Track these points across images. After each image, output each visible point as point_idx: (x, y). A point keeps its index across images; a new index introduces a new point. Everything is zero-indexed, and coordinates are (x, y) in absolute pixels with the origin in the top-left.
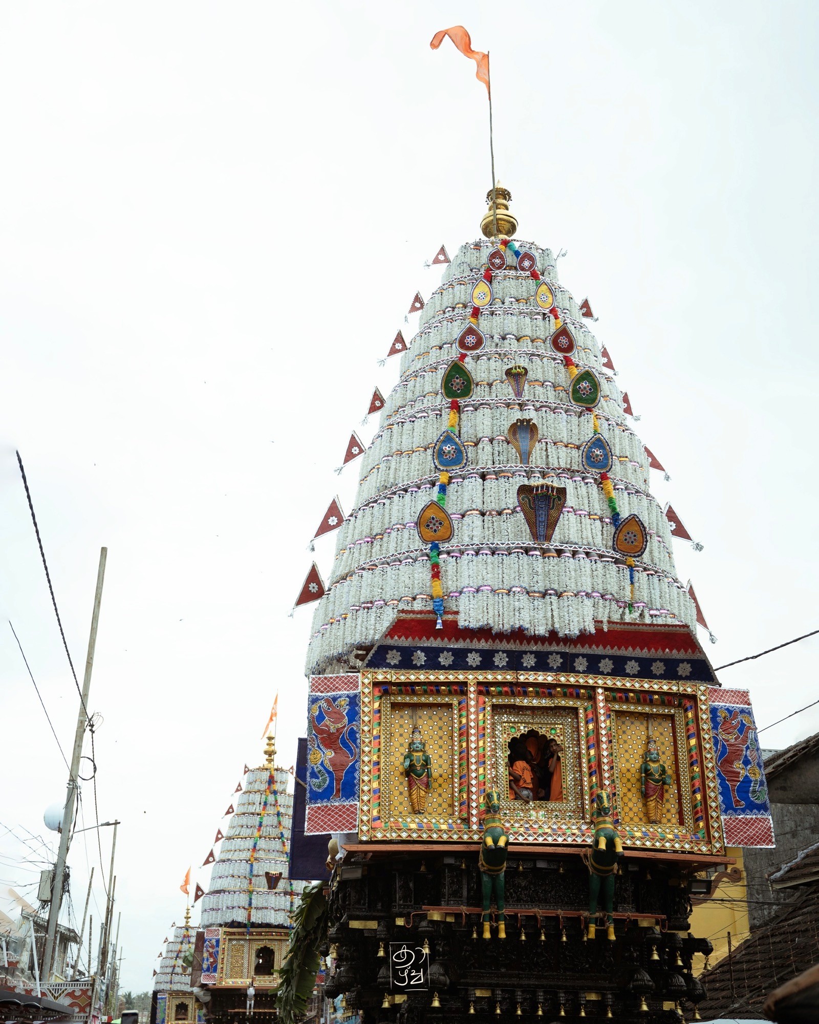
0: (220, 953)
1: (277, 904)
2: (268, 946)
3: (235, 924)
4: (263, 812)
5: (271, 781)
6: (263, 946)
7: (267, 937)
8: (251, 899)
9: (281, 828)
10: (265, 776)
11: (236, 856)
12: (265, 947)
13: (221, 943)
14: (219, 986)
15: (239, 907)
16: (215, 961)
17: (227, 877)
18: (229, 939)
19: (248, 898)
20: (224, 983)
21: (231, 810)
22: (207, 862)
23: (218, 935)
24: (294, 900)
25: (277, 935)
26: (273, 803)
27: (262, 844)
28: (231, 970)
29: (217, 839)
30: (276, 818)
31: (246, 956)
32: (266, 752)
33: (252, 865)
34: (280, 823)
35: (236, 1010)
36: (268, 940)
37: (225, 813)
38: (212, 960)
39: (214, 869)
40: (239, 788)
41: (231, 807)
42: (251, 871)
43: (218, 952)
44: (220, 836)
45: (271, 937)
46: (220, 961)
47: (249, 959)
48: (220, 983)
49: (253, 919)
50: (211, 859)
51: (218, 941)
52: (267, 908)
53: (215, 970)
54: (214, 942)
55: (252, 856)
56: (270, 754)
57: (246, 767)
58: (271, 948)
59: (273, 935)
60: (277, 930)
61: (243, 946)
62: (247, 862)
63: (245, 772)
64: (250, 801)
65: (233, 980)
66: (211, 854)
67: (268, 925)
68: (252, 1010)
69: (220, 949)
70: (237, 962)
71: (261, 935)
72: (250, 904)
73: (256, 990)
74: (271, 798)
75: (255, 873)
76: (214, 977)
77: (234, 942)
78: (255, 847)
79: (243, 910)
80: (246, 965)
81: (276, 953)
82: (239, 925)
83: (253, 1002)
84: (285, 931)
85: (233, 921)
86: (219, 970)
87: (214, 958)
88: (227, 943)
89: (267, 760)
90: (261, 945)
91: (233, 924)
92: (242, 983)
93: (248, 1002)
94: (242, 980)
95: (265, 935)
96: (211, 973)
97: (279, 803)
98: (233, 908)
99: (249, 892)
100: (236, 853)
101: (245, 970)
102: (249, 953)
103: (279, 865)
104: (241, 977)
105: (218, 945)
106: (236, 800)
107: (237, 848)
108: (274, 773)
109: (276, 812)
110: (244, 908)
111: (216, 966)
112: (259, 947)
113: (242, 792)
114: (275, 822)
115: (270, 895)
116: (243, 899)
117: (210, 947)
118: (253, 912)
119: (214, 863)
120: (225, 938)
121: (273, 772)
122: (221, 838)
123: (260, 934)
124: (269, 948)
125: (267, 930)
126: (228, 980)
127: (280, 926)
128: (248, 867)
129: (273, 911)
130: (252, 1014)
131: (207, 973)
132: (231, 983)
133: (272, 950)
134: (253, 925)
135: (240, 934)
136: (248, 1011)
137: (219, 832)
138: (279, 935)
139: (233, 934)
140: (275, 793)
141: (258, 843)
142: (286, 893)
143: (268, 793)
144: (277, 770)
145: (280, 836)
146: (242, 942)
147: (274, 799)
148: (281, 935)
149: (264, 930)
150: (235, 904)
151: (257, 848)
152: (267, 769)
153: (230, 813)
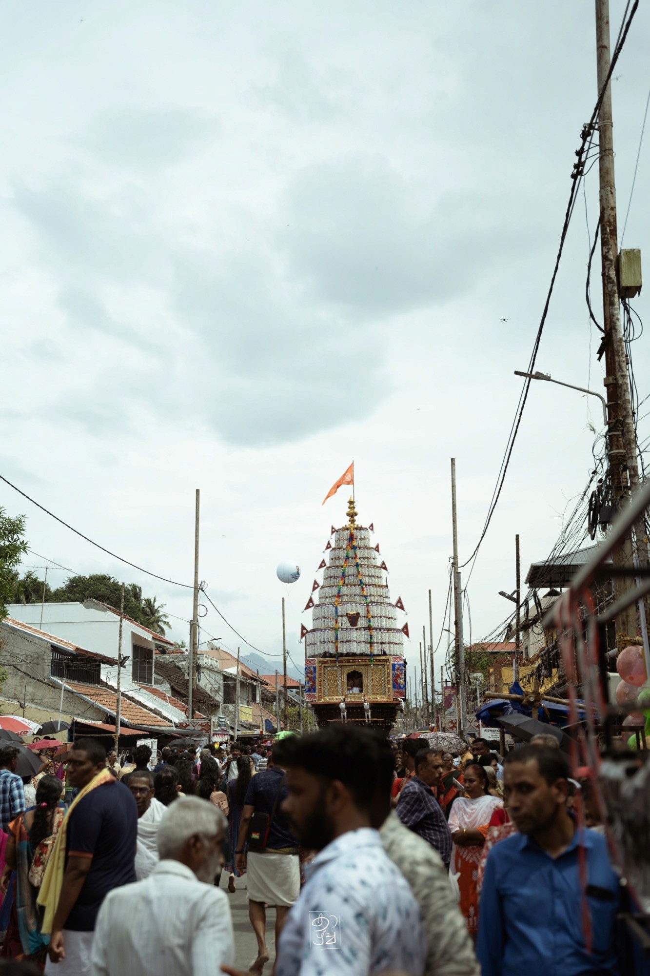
0: (317, 677)
1: (358, 637)
2: (357, 670)
3: (328, 655)
4: (345, 565)
5: (351, 538)
6: (352, 670)
7: (354, 664)
8: (337, 635)
9: (360, 576)
10: (346, 534)
11: (327, 601)
12: (355, 671)
13: (317, 670)
14: (319, 702)
15: (329, 642)
16: (314, 684)
17: (321, 618)
18: (324, 667)
19: (335, 634)
20: (322, 700)
21: (323, 564)
22: (308, 607)
23: (315, 664)
24: (373, 633)
25: (362, 662)
26: (354, 556)
27: (345, 590)
28: (329, 689)
29: (314, 589)
30: (355, 569)
31: (339, 678)
32: (348, 514)
33: (336, 608)
34: (359, 572)
35: (334, 720)
36: (356, 665)
37: (318, 567)
38: (311, 683)
39: (314, 612)
40: (329, 546)
41: (323, 561)
42: (336, 612)
43: (315, 676)
44: (316, 586)
45: (358, 663)
46: (317, 683)
47: (341, 679)
48: (319, 700)
49: (340, 651)
50: (311, 604)
51: (315, 668)
52: (350, 641)
53: (314, 691)
54: (312, 669)
55: (336, 601)
56: (352, 515)
57: (333, 528)
58: (359, 671)
59: (359, 662)
60: (361, 658)
61: (336, 671)
62: (333, 605)
63: (333, 533)
64: (336, 557)
65: (330, 697)
66: (311, 601)
67: (354, 655)
68: (346, 720)
69: (317, 674)
70: (333, 683)
71: (350, 662)
72: (337, 639)
73: (346, 704)
74: (351, 553)
75: (340, 613)
76: (314, 695)
77: (329, 669)
78: (339, 593)
79: (332, 643)
80: (340, 686)
81: (363, 676)
82: (331, 655)
83: (346, 713)
84: (369, 658)
85: (325, 653)
86: (317, 690)
87: (313, 682)
88: (323, 669)
89: (350, 521)
90: (351, 669)
91: (325, 655)
92: (336, 699)
93: (342, 714)
94: (337, 697)
95: (353, 662)
96: (312, 693)
97: (358, 557)
98: (325, 642)
99: (335, 629)
100: (327, 599)
101: (340, 690)
102: (341, 676)
103: (359, 607)
104: (337, 695)
105: (315, 671)
106: (327, 556)
107: (327, 595)
108: (354, 532)
109: (355, 564)
110: (332, 642)
111: (315, 687)
112: (349, 672)
113: (331, 549)
114: (355, 572)
115: (352, 631)
116: (330, 635)
117: (310, 673)
118: (339, 644)
119: (313, 607)
120: (321, 666)
121: (352, 531)
122: (317, 587)
123: (348, 661)
124: (358, 672)
125: (354, 658)
126: (325, 698)
127: (362, 655)
128: (334, 609)
129: (355, 644)
130: (346, 722)
131: (309, 693)
132: (328, 699)
133: (360, 673)
134: (342, 655)
135: (332, 662)
136: (342, 720)
137: (315, 583)
138: (364, 662)
139: (327, 662)
140: (354, 548)
141: (341, 590)
142: (365, 629)
143: (349, 548)
144: (356, 529)
145: (359, 582)
146: (335, 668)
147: (353, 553)
148: (366, 661)
149: (351, 658)
150: (326, 640)
151: (341, 594)
152: (347, 529)
153: (323, 567)
